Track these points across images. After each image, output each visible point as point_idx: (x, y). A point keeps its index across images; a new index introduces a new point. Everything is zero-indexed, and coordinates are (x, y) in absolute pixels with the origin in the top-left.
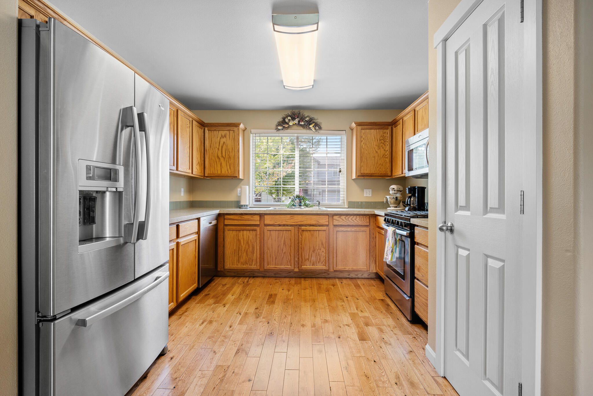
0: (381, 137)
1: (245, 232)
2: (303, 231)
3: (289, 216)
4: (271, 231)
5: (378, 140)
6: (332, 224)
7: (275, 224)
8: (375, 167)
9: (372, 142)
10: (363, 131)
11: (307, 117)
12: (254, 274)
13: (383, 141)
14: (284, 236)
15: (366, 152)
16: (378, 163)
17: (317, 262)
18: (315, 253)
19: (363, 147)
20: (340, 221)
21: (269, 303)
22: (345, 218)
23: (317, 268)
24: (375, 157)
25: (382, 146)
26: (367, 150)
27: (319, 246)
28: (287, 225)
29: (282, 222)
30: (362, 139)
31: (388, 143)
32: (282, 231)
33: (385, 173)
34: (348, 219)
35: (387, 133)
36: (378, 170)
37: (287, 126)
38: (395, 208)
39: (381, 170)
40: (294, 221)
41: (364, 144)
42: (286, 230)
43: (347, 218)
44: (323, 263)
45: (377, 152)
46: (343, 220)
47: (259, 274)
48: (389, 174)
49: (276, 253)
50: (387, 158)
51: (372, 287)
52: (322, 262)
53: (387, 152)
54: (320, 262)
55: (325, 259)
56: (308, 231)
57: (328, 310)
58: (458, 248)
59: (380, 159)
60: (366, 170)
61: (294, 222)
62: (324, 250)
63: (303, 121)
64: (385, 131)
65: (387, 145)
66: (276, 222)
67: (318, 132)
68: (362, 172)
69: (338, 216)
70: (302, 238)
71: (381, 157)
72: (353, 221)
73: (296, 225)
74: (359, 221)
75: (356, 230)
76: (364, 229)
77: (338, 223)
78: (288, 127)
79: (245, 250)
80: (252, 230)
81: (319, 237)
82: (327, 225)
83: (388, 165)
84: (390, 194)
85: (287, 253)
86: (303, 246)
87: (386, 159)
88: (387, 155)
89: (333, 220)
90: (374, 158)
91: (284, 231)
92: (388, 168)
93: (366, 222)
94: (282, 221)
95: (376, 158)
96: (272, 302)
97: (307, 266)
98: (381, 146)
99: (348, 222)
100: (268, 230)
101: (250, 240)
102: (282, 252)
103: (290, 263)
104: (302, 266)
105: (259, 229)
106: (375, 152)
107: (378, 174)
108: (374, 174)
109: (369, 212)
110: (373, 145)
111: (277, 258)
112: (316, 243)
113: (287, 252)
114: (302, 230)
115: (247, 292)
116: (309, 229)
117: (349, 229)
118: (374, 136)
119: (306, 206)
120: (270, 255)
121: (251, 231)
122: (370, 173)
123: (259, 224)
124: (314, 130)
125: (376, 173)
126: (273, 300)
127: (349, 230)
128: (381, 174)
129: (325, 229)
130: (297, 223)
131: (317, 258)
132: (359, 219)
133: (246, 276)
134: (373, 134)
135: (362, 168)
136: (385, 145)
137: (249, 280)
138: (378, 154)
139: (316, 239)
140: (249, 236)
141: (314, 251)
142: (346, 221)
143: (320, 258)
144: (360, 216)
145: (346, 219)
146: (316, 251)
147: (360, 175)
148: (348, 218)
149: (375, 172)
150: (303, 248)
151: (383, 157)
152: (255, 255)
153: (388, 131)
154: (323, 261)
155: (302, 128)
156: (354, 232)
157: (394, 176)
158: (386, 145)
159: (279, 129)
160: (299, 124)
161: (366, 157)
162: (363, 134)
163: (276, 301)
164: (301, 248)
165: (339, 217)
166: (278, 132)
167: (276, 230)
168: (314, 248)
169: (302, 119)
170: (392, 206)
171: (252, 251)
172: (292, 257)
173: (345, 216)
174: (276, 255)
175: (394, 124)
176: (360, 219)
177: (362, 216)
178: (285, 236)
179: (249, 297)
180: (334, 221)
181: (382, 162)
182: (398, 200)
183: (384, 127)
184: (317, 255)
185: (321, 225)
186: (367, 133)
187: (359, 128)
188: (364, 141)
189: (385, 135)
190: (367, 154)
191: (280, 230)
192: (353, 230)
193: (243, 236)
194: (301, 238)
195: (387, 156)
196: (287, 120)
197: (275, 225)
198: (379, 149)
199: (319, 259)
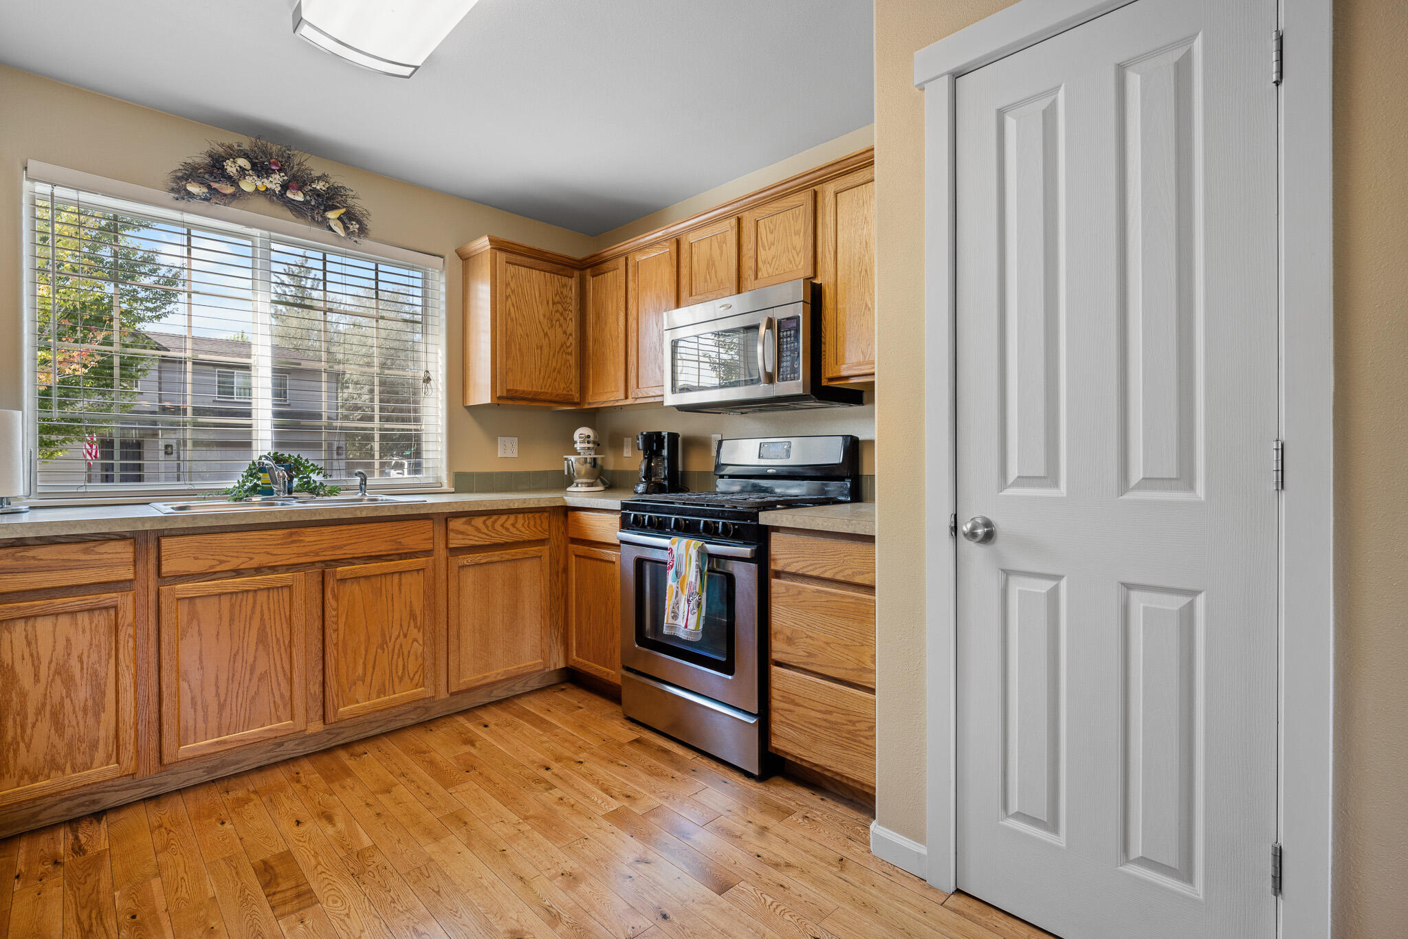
0: (556, 295)
1: (44, 627)
2: (343, 580)
3: (279, 532)
4: (198, 601)
5: (548, 303)
6: (442, 546)
7: (218, 569)
8: (541, 376)
9: (534, 303)
10: (511, 268)
11: (319, 179)
12: (94, 802)
13: (560, 308)
14: (262, 612)
15: (520, 331)
16: (550, 364)
17: (396, 680)
18: (386, 651)
19: (513, 315)
20: (468, 535)
21: (288, 908)
22: (484, 522)
23: (395, 699)
24: (541, 347)
25: (558, 320)
26: (521, 325)
27: (401, 625)
28: (273, 569)
29: (251, 559)
30: (509, 290)
31: (573, 315)
32: (251, 595)
33: (567, 395)
34: (493, 526)
35: (571, 289)
36: (550, 386)
37: (229, 190)
38: (588, 486)
39: (556, 384)
40: (306, 550)
41: (513, 305)
42: (268, 589)
43: (489, 523)
44: (417, 677)
45: (546, 335)
46: (478, 530)
47: (125, 796)
48: (577, 398)
49: (223, 685)
50: (570, 354)
51: (578, 711)
52: (411, 675)
53: (571, 337)
54: (406, 679)
55: (423, 664)
56: (362, 581)
57: (537, 836)
58: (1007, 575)
59: (554, 355)
60: (521, 383)
61: (306, 554)
62: (420, 637)
63: (300, 189)
64: (565, 280)
65: (571, 319)
66: (221, 562)
67: (356, 242)
68: (510, 387)
69: (464, 519)
70: (337, 609)
71: (557, 349)
72: (507, 529)
73: (313, 563)
74: (523, 529)
75: (515, 558)
76: (535, 551)
77: (463, 542)
78: (233, 195)
79: (44, 705)
80: (88, 610)
81: (403, 595)
82: (428, 553)
83: (574, 373)
84: (576, 453)
85: (273, 675)
86: (341, 637)
87: (569, 357)
88: (569, 347)
89: (447, 533)
90: (539, 351)
91: (259, 593)
92: (573, 382)
93: (542, 531)
94: (251, 555)
95: (546, 350)
96: (298, 896)
97: (358, 702)
98: (556, 321)
99: (493, 535)
100: (178, 599)
101: (75, 654)
102: (251, 674)
103: (289, 709)
104: (338, 709)
105: (130, 598)
106: (542, 334)
107: (552, 394)
108: (540, 393)
109: (550, 502)
110: (537, 315)
111: (228, 702)
112: (390, 615)
113: (276, 670)
114: (338, 577)
115: (121, 901)
116: (364, 573)
117: (495, 556)
118: (540, 289)
119: (314, 490)
120: (193, 698)
121: (80, 616)
122: (530, 392)
123: (131, 576)
124: (341, 233)
125: (547, 393)
126: (293, 883)
127: (495, 559)
128: (557, 395)
129: (424, 566)
130: (317, 554)
131: (394, 667)
132: (523, 525)
133: (48, 822)
134: (535, 282)
135: (510, 374)
136: (565, 319)
137: (77, 838)
138: (549, 340)
139: (390, 602)
140: (68, 640)
141: (383, 645)
142: (489, 533)
143: (404, 665)
144: (526, 515)
145: (487, 527)
146: (391, 645)
147: (505, 394)
148: (494, 522)
149: (541, 388)
150: (340, 644)
151: (560, 349)
152: (108, 716)
153: (573, 283)
154: (417, 672)
155: (289, 214)
156: (508, 564)
157: (590, 404)
158: (569, 318)
159: (189, 193)
160: (282, 195)
161: (520, 345)
162: (512, 277)
163: (314, 886)
164: (336, 645)
165: (465, 523)
166: (182, 204)
167: (220, 595)
168: (383, 635)
169: (297, 181)
170: (582, 483)
171: (90, 703)
172: (296, 686)
173: (485, 518)
174: (222, 692)
175: (593, 265)
176: (527, 523)
177: (530, 515)
178: (266, 612)
179: (157, 922)
180: (451, 535)
181: (559, 365)
182: (597, 466)
183: (563, 270)
184: (395, 657)
185: (406, 553)
186: (522, 276)
187: (502, 257)
188: (513, 297)
189: (565, 291)
190: (521, 335)
191: (243, 592)
192: (507, 557)
193: (29, 644)
194: (334, 610)
195: (569, 350)
196: (231, 168)
197: (215, 573)
198: (552, 327)
199: (401, 668)
